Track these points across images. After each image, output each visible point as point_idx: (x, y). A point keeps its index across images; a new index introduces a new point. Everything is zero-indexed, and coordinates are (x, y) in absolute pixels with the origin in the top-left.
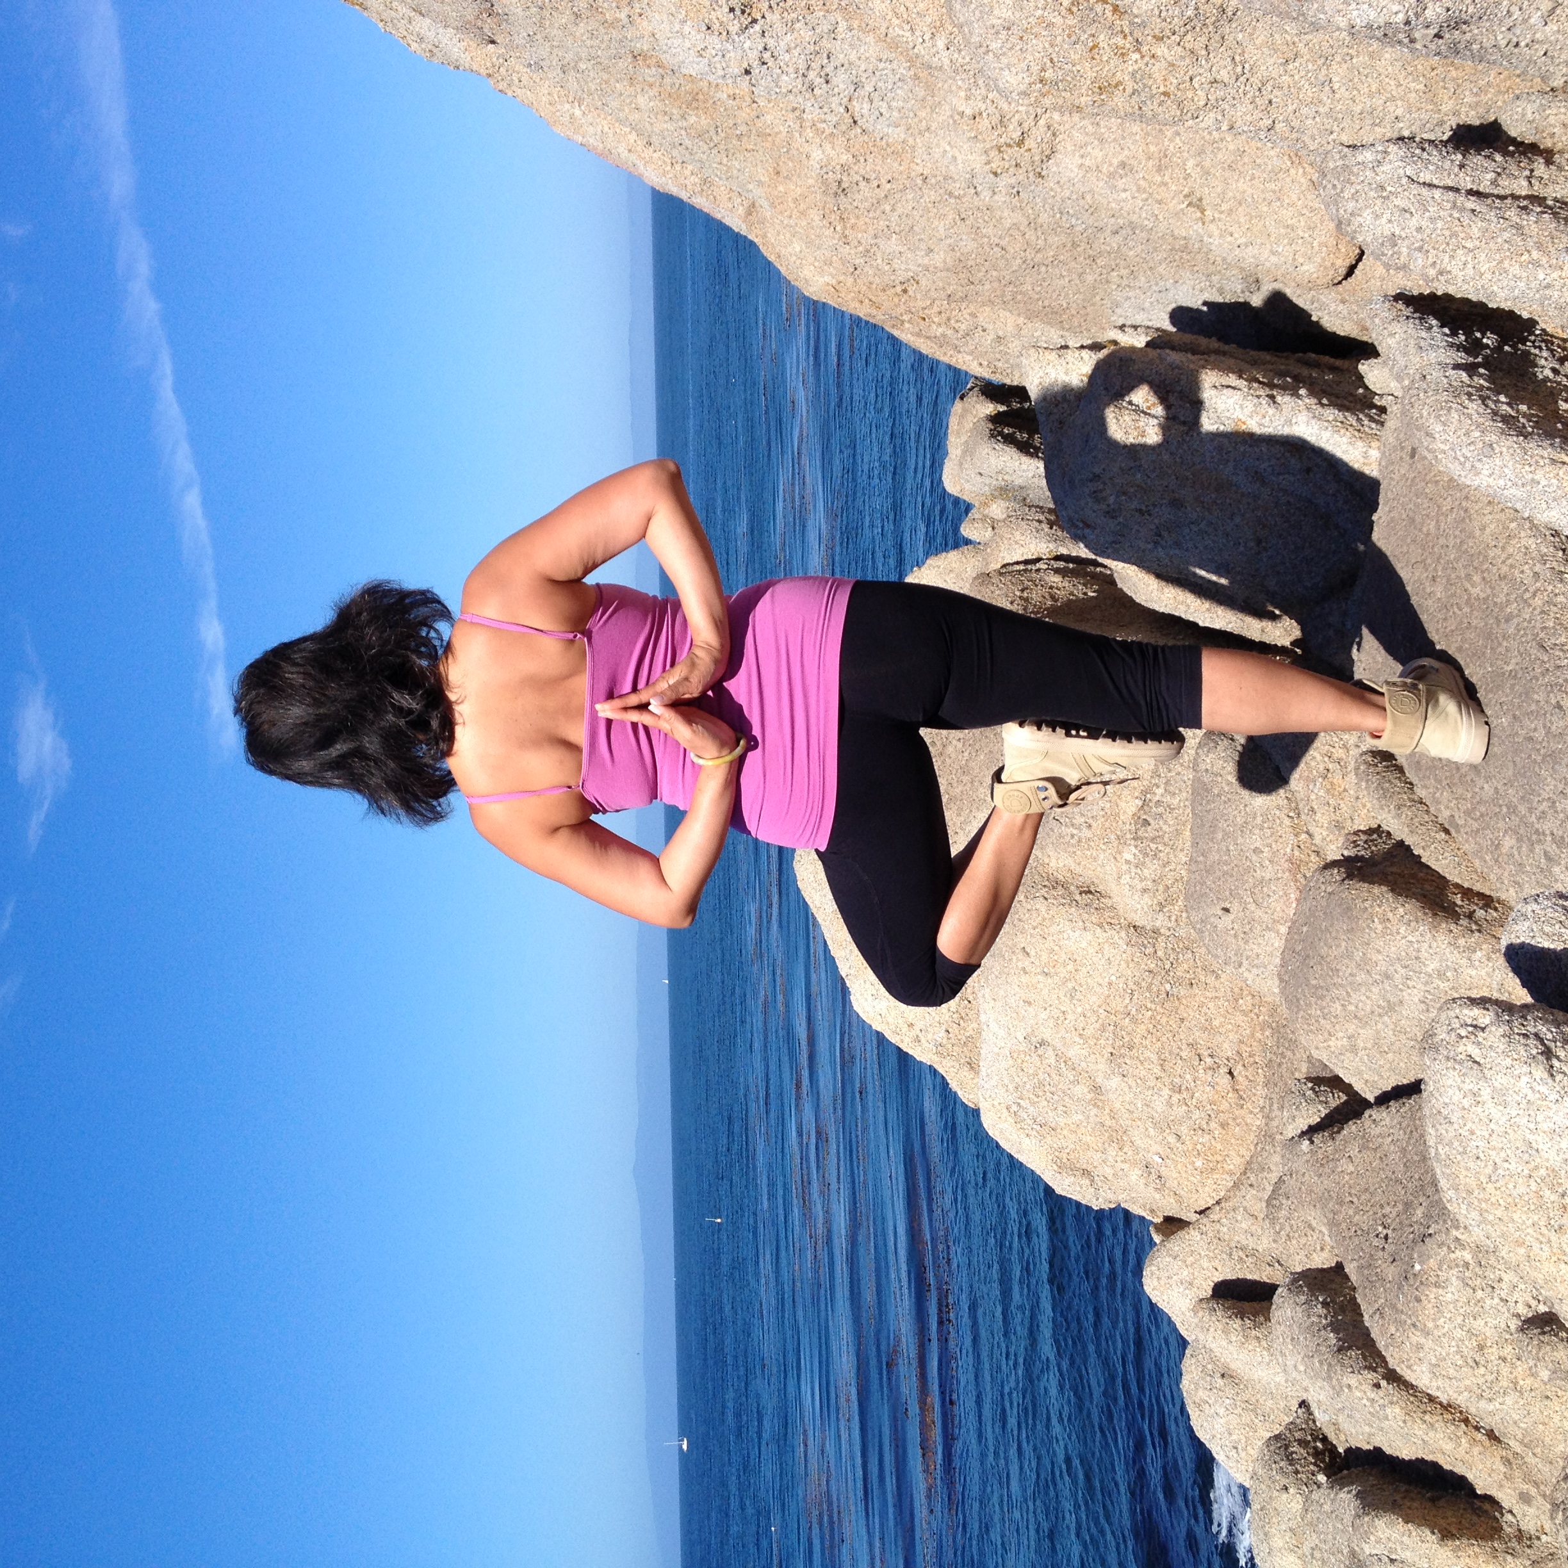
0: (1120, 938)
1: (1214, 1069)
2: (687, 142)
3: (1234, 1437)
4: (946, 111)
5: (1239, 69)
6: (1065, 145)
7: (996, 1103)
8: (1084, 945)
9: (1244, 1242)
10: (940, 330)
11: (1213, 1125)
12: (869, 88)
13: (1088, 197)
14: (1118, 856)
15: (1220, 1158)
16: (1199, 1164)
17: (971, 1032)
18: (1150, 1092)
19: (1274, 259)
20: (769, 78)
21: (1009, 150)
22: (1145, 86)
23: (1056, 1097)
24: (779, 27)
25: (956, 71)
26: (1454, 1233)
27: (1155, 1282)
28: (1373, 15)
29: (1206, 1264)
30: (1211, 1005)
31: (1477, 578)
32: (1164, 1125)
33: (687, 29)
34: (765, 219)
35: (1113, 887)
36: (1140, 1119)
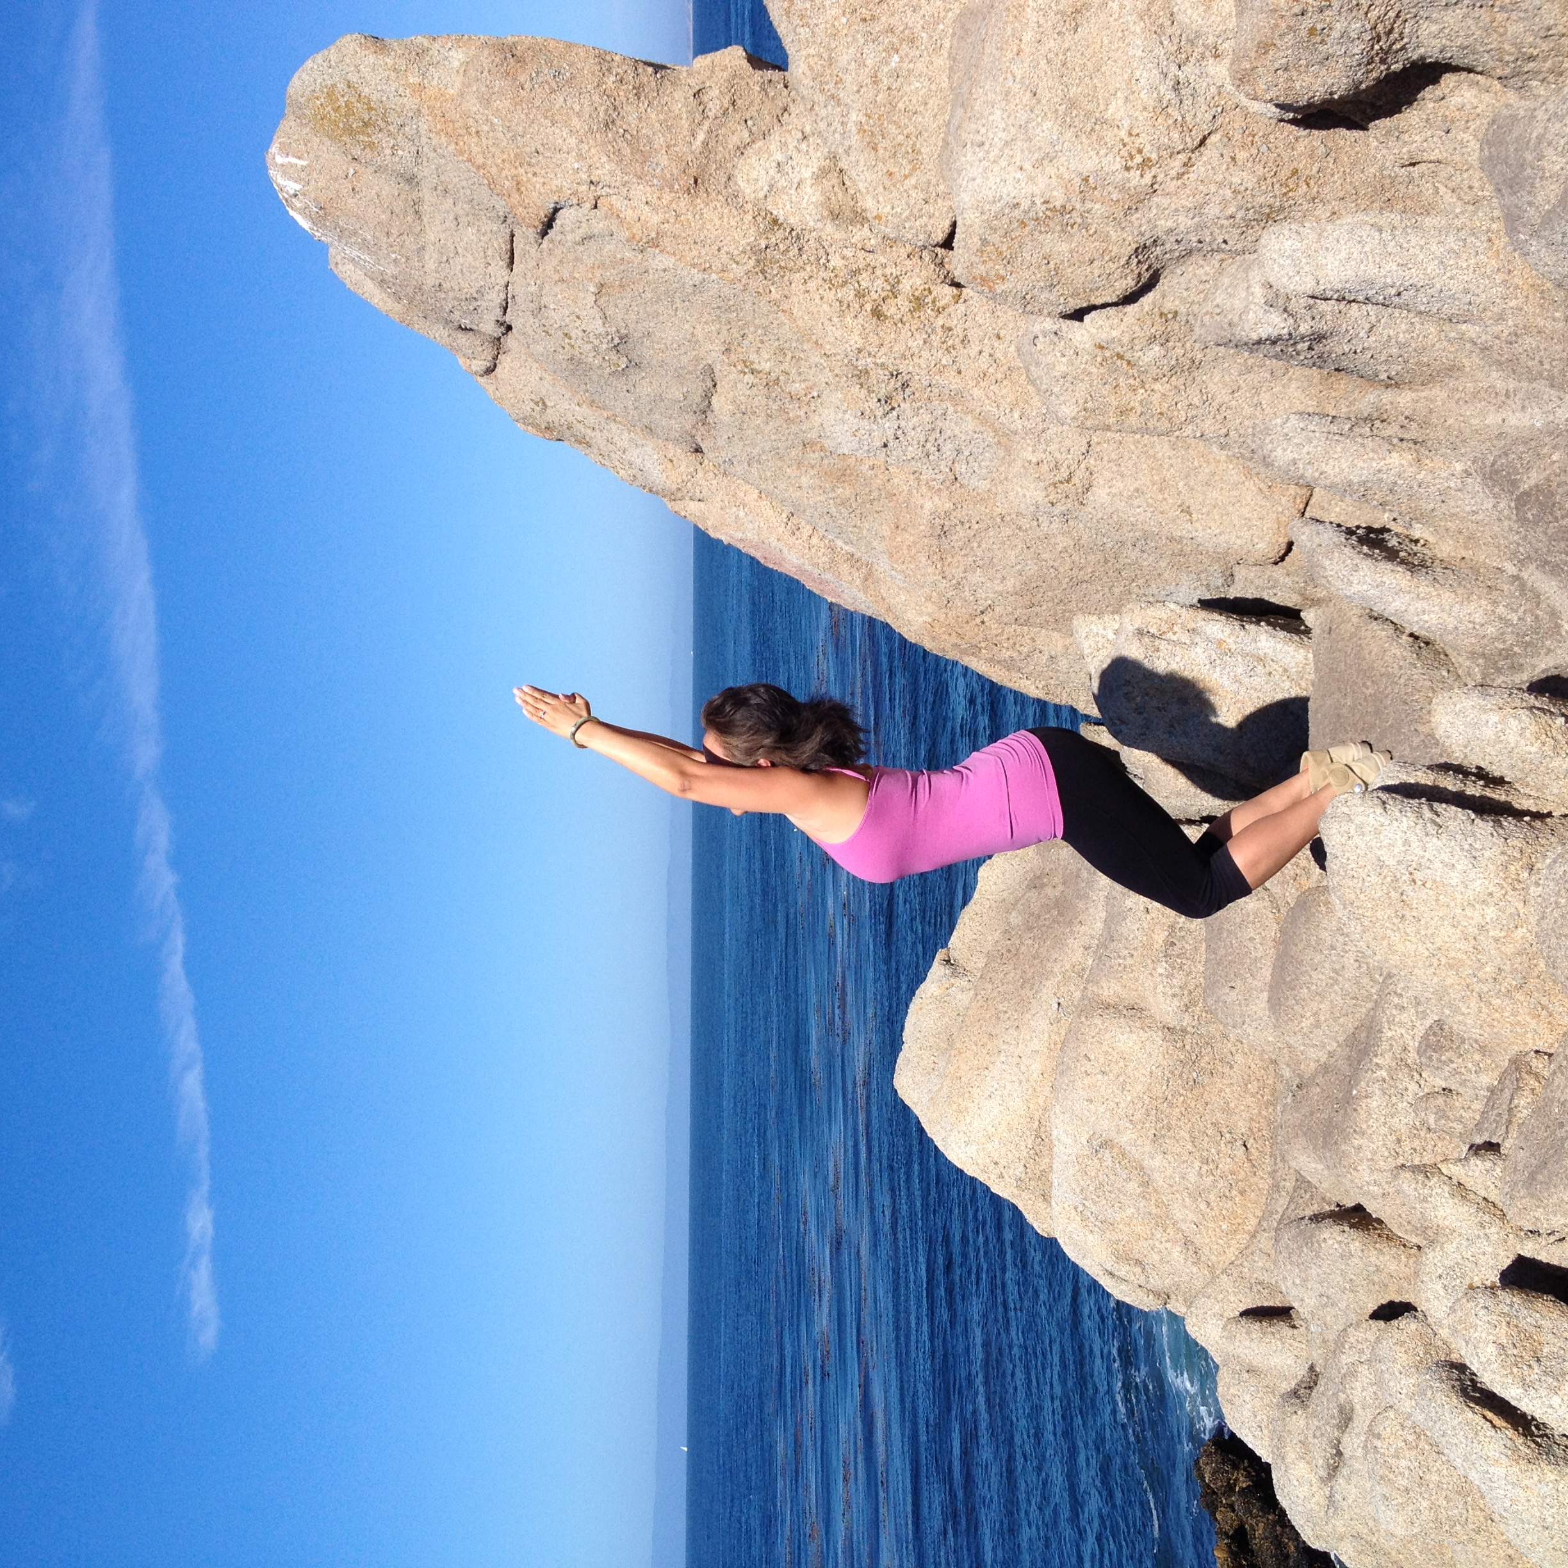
0: (1158, 1037)
1: (1232, 1142)
2: (833, 510)
3: (1259, 1418)
4: (1019, 463)
5: (1205, 398)
6: (1099, 481)
8: (1131, 1044)
9: (1261, 1278)
11: (1234, 1193)
12: (967, 453)
13: (1115, 517)
14: (1153, 973)
15: (1240, 1221)
16: (1224, 1227)
17: (1044, 1167)
18: (1185, 1165)
19: (1239, 542)
20: (900, 449)
21: (1061, 486)
22: (1148, 409)
23: (1113, 1196)
24: (909, 412)
25: (1026, 434)
28: (1270, 330)
29: (1232, 1299)
30: (1227, 1090)
31: (1369, 683)
32: (1197, 1194)
33: (847, 416)
34: (879, 579)
35: (1151, 1000)
36: (1178, 1192)
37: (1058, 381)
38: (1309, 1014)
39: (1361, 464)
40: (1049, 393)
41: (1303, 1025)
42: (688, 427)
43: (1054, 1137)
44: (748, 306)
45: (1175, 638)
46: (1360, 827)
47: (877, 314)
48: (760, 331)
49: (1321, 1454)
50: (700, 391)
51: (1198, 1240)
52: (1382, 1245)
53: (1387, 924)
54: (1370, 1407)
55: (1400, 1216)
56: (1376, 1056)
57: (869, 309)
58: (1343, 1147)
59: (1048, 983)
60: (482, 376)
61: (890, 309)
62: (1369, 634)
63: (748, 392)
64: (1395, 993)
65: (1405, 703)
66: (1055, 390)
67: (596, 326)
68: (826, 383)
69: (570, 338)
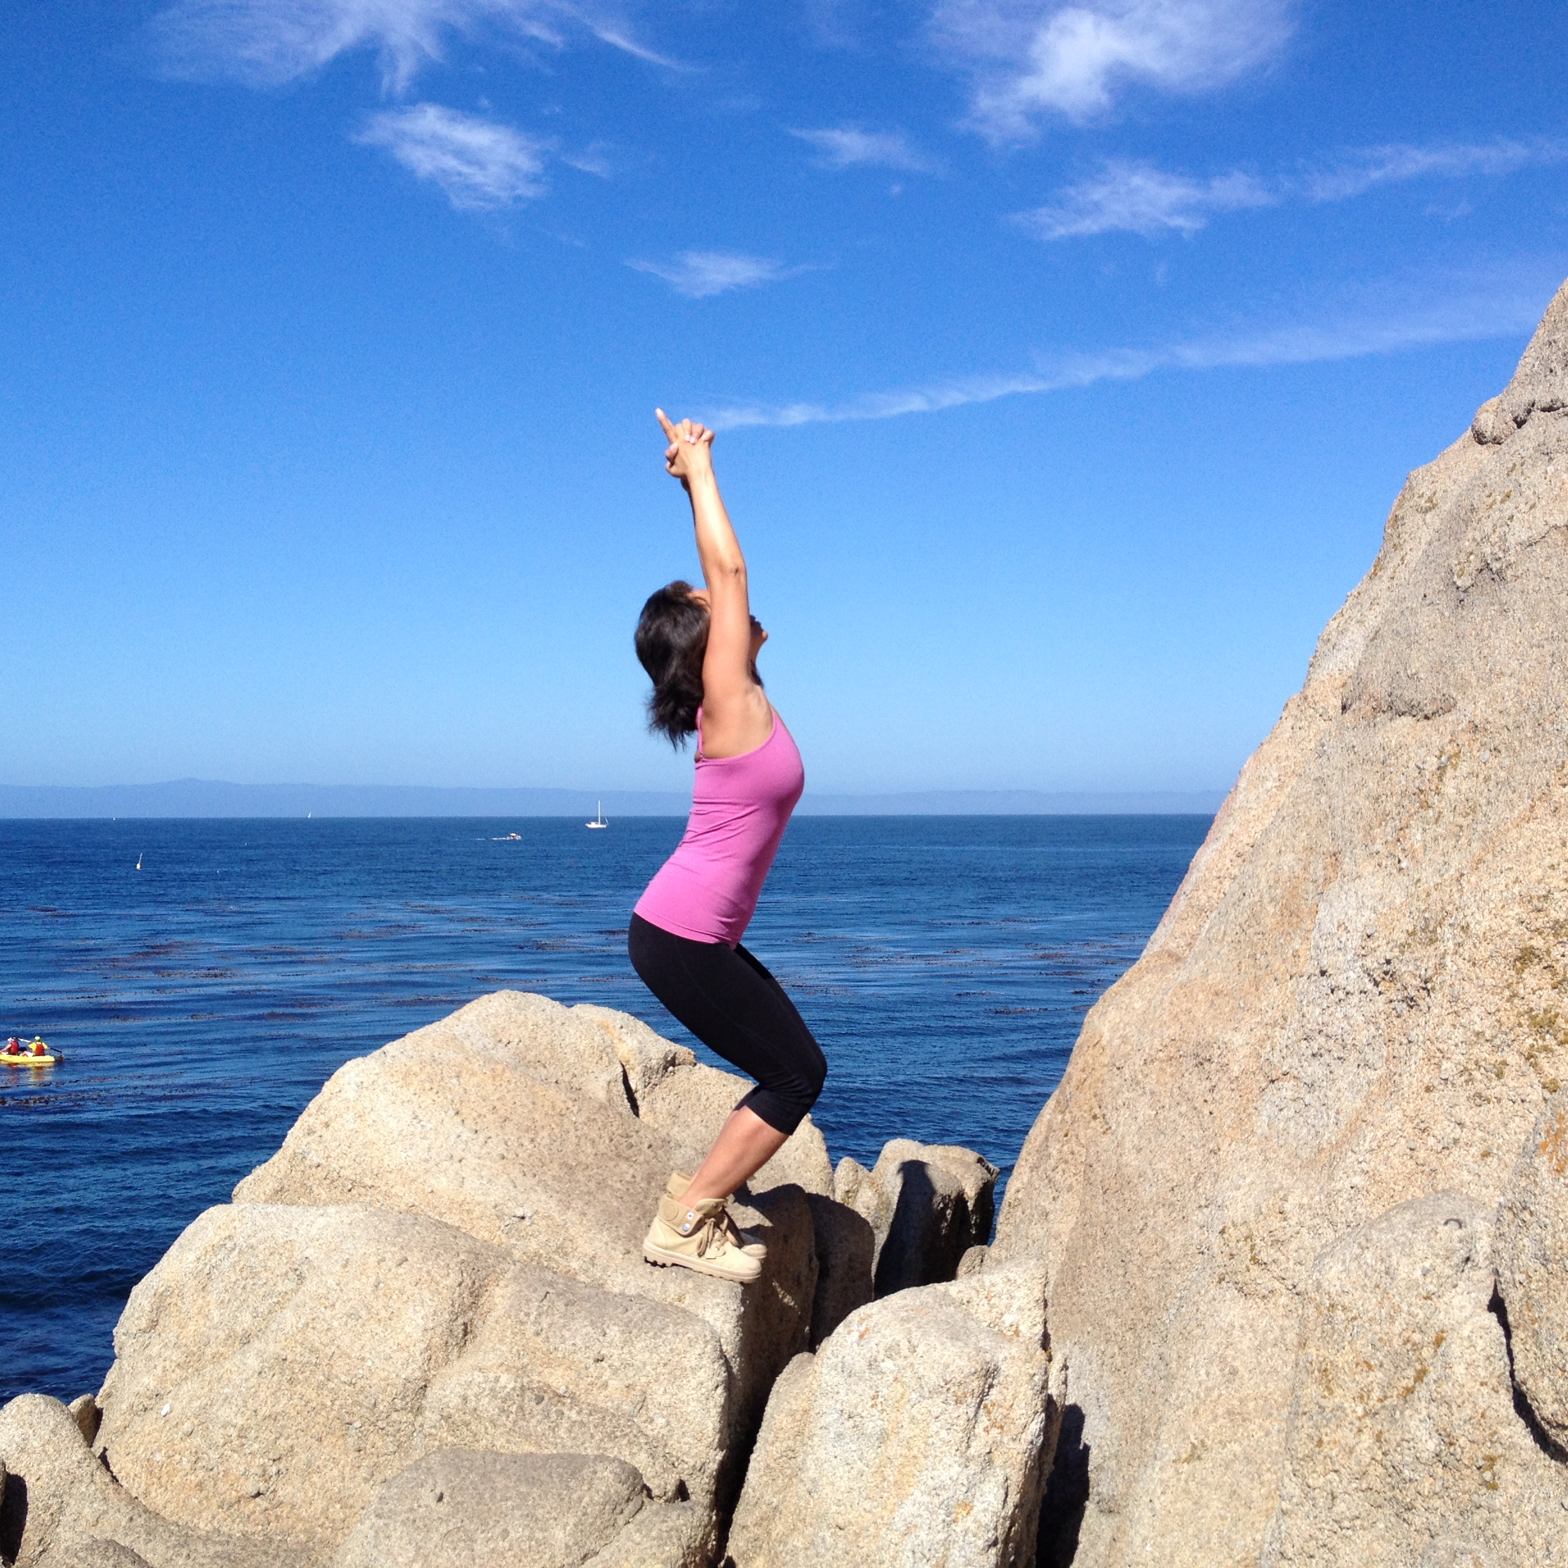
0: (413, 1371)
1: (264, 1475)
2: (1247, 901)
4: (1288, 1182)
6: (1253, 1308)
7: (236, 1223)
8: (408, 1329)
9: (67, 1511)
10: (1055, 1152)
11: (201, 1474)
12: (1308, 1099)
13: (1199, 1331)
14: (504, 1367)
15: (163, 1480)
16: (158, 1457)
17: (316, 1192)
18: (240, 1403)
20: (1317, 995)
21: (1247, 1248)
22: (1329, 1420)
23: (239, 1291)
24: (1370, 1009)
25: (1328, 1195)
29: (44, 1467)
30: (335, 1472)
32: (203, 1418)
33: (1367, 913)
34: (1166, 972)
35: (470, 1362)
36: (210, 1390)
37: (1383, 1260)
40: (1364, 1243)
42: (1371, 689)
44: (1542, 752)
45: (979, 1430)
47: (1526, 957)
48: (1502, 774)
50: (1419, 697)
51: (151, 1415)
57: (1533, 943)
59: (553, 1203)
60: (1475, 429)
61: (1533, 977)
63: (1412, 765)
66: (1368, 1255)
67: (1519, 533)
68: (1419, 880)
69: (1503, 502)
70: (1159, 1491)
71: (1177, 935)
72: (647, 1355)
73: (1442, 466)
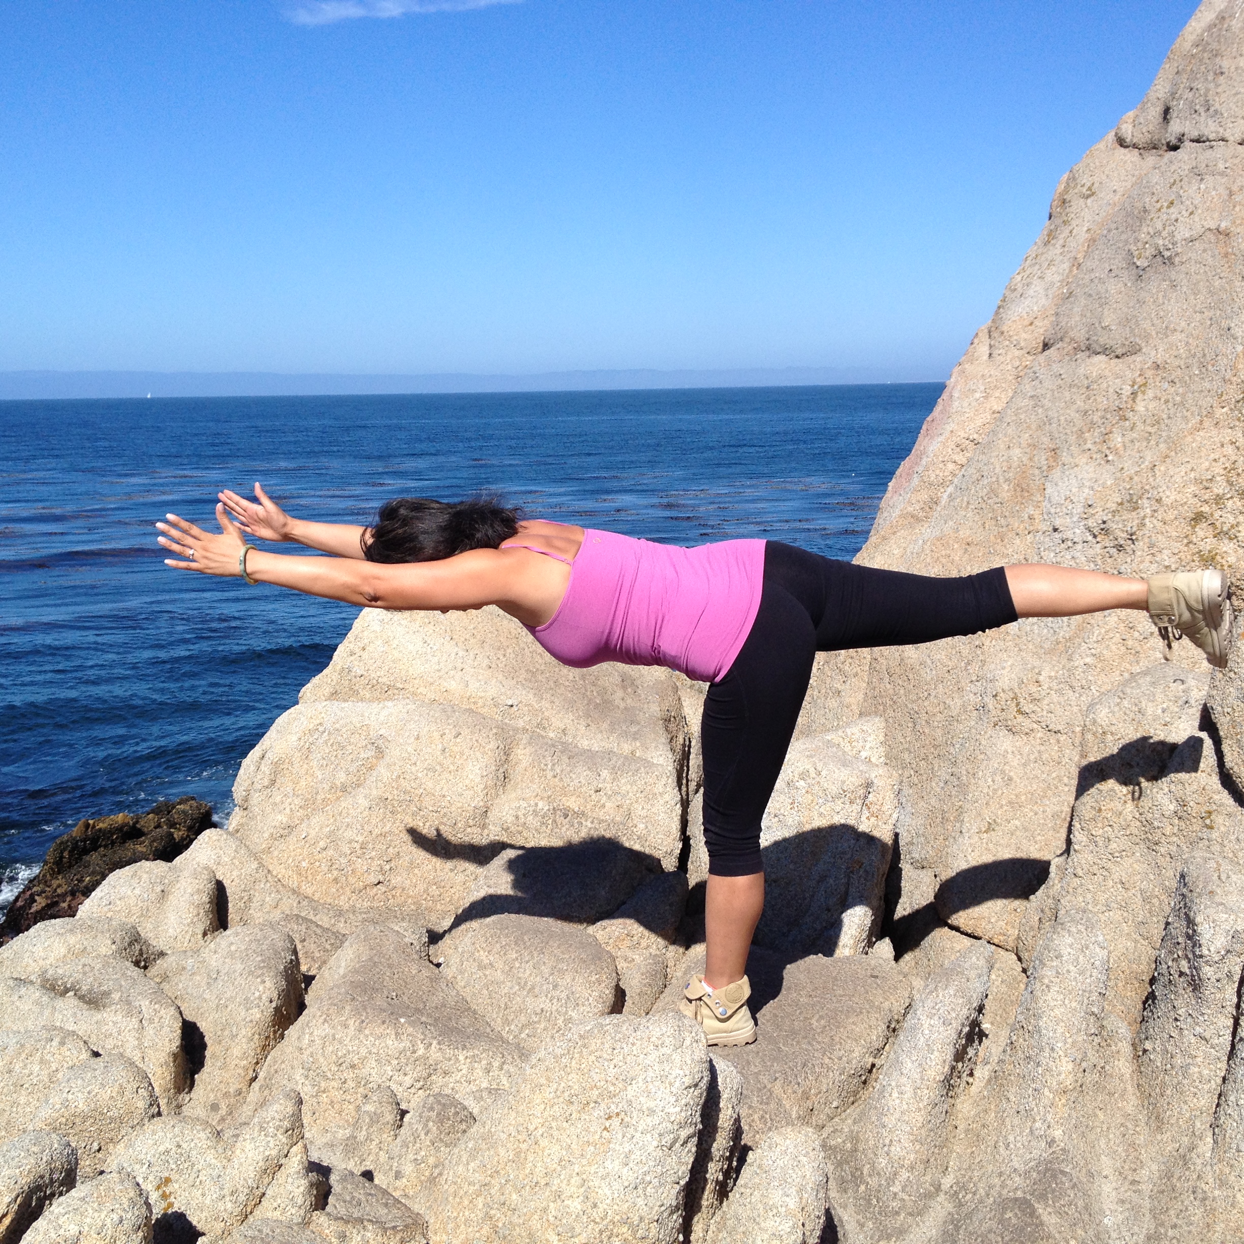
0: (478, 802)
1: (381, 871)
2: (985, 481)
3: (118, 902)
4: (1037, 663)
5: (1117, 854)
6: (1020, 741)
7: (323, 715)
8: (471, 777)
9: (255, 900)
11: (335, 873)
13: (982, 756)
14: (539, 798)
15: (310, 879)
17: (362, 693)
18: (359, 827)
20: (1052, 544)
21: (1014, 705)
22: (1105, 797)
23: (333, 758)
24: (1091, 552)
25: (1069, 670)
26: (435, 1042)
27: (215, 838)
28: (1207, 936)
29: (235, 873)
30: (430, 867)
31: (823, 1022)
32: (333, 839)
33: (1086, 491)
34: (914, 529)
35: (513, 795)
36: (335, 820)
37: (1136, 705)
38: (492, 958)
39: (1060, 1030)
40: (1122, 695)
41: (482, 952)
42: (1071, 334)
43: (386, 703)
44: (1207, 385)
45: (864, 818)
46: (668, 1059)
47: (1198, 517)
48: (1178, 399)
49: (69, 972)
50: (1111, 343)
51: (292, 839)
52: (257, 1041)
53: (563, 1085)
54: (99, 1029)
55: (283, 1062)
56: (439, 1043)
57: (1203, 509)
58: (348, 1008)
59: (531, 696)
60: (1116, 134)
61: (1202, 530)
62: (873, 1022)
63: (1111, 390)
64: (504, 1063)
65: (804, 1065)
66: (1126, 703)
67: (1183, 232)
68: (1122, 468)
69: (1168, 207)
70: (970, 850)
71: (913, 502)
72: (629, 787)
73: (1098, 164)
